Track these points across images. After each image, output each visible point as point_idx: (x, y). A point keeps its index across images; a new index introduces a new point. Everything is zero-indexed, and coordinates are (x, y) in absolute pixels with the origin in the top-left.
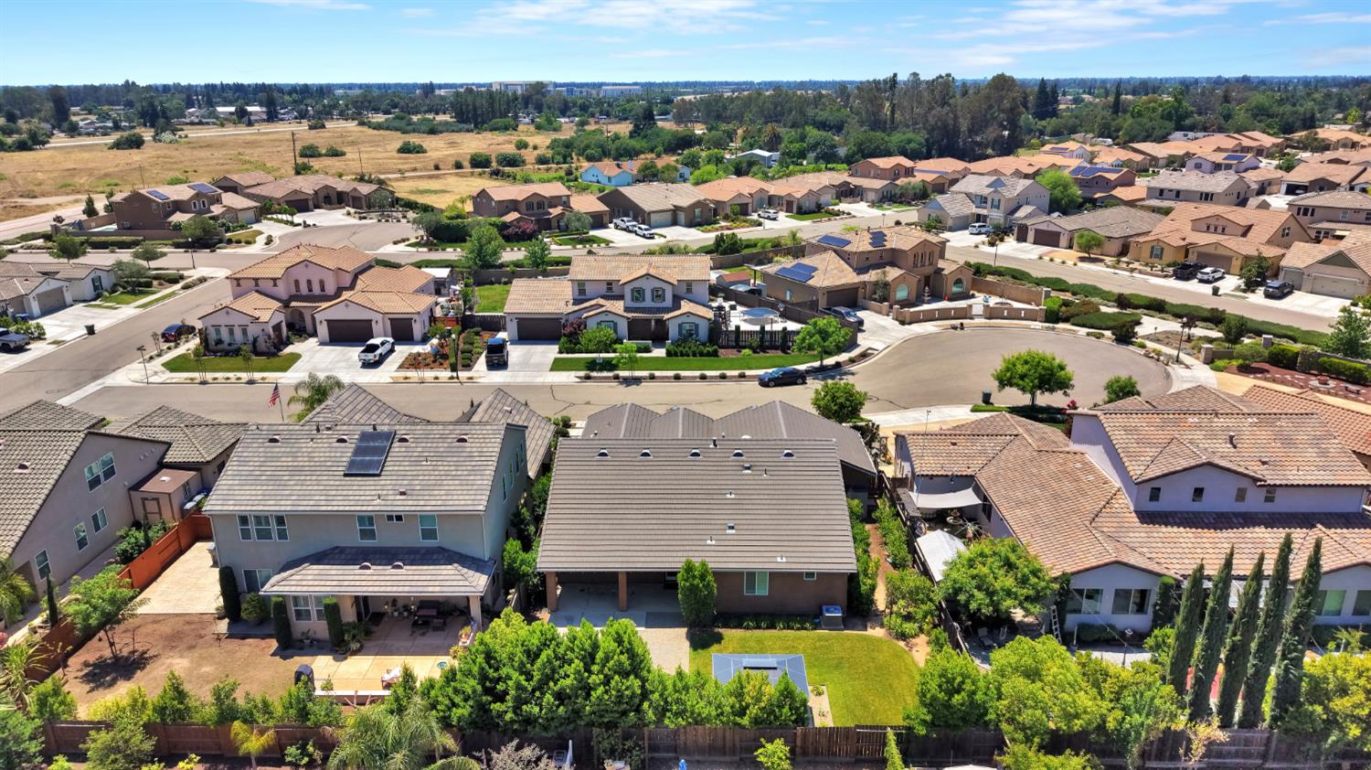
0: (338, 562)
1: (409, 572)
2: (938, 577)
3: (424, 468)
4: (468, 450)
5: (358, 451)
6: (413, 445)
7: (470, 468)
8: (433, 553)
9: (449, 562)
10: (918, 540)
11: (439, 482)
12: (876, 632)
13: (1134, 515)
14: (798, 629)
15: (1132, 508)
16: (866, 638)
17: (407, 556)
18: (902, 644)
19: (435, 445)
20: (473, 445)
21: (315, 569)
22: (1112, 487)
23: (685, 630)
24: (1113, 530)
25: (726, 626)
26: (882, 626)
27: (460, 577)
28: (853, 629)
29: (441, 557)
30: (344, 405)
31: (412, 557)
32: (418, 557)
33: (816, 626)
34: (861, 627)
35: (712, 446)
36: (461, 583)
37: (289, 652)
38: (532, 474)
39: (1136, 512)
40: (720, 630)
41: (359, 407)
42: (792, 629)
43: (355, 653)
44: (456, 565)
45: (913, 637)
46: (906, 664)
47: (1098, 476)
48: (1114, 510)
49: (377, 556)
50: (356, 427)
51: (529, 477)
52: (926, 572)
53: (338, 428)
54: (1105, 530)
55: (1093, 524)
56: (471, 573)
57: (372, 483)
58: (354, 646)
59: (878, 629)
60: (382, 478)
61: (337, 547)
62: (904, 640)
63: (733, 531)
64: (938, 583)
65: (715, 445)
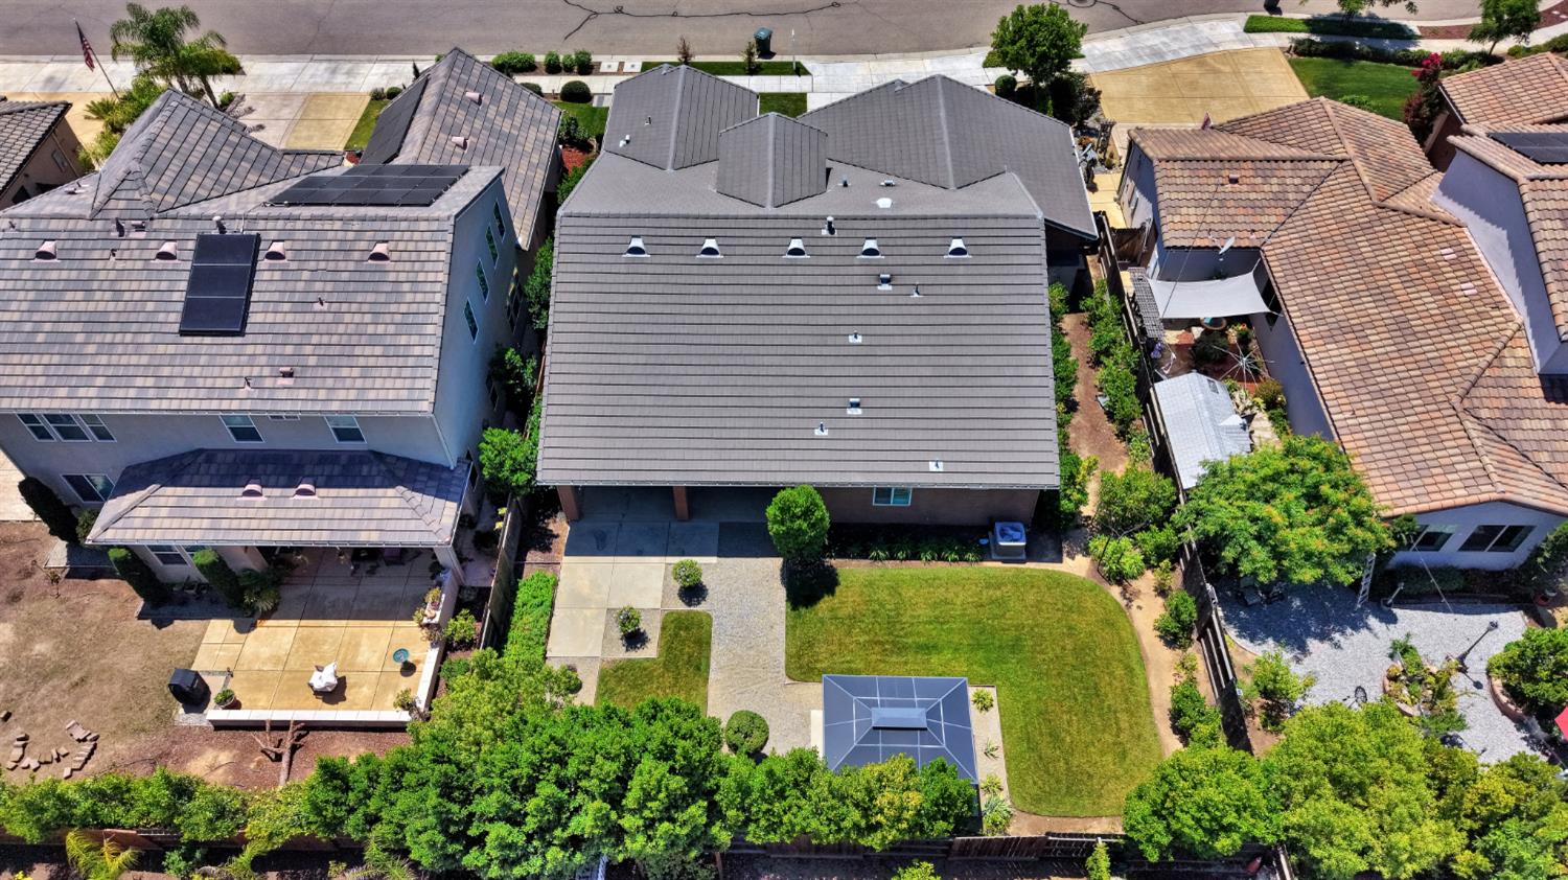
0: (206, 480)
1: (325, 500)
2: (1188, 481)
3: (319, 318)
4: (392, 277)
5: (197, 280)
6: (294, 265)
7: (398, 318)
8: (361, 463)
9: (390, 481)
10: (1156, 385)
11: (347, 350)
12: (1076, 566)
13: (1537, 382)
14: (954, 561)
15: (1537, 368)
16: (1057, 581)
17: (318, 470)
18: (1115, 591)
19: (331, 265)
20: (400, 266)
21: (170, 494)
22: (1509, 319)
23: (778, 562)
24: (1498, 414)
25: (842, 554)
26: (1086, 552)
27: (408, 514)
28: (1039, 560)
29: (374, 470)
30: (161, 165)
31: (327, 470)
32: (337, 470)
33: (984, 554)
34: (1051, 555)
35: (825, 232)
36: (412, 525)
37: (165, 611)
38: (523, 240)
39: (1541, 376)
40: (834, 562)
41: (193, 160)
42: (946, 560)
43: (267, 616)
44: (401, 488)
45: (1134, 578)
46: (1121, 642)
47: (1487, 290)
48: (1506, 372)
49: (270, 468)
50: (189, 225)
51: (518, 247)
52: (1164, 462)
53: (156, 224)
54: (1484, 413)
55: (1467, 404)
56: (428, 500)
57: (230, 349)
58: (264, 605)
59: (1079, 557)
60: (248, 338)
61: (201, 451)
62: (1119, 583)
63: (858, 412)
64: (1186, 492)
65: (831, 230)
